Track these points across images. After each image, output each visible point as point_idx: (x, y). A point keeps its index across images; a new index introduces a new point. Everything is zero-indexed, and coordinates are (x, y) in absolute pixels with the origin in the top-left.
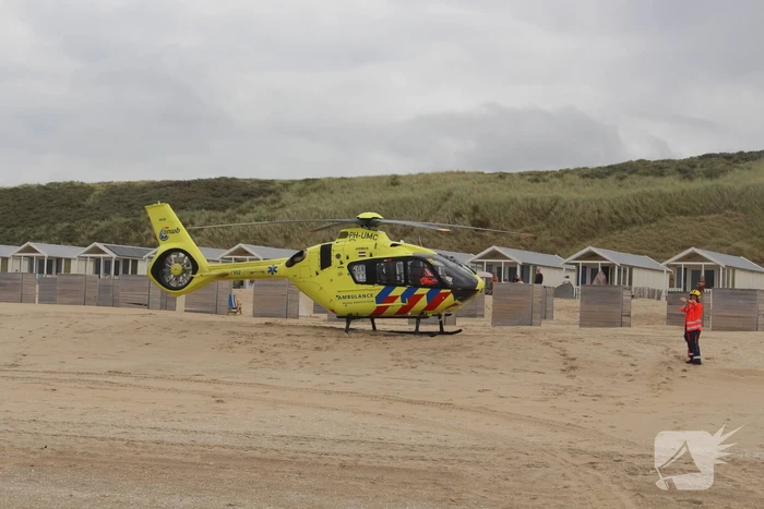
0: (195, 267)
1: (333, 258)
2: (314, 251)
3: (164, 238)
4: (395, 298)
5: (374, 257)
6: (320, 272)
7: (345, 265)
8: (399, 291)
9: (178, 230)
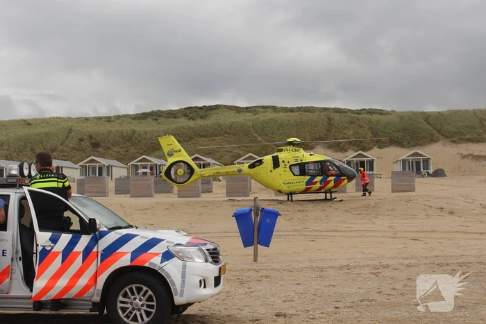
0: (192, 171)
1: (281, 163)
2: (268, 159)
3: (170, 155)
4: (316, 182)
5: (303, 161)
6: (274, 171)
7: (288, 166)
8: (318, 179)
9: (180, 151)
